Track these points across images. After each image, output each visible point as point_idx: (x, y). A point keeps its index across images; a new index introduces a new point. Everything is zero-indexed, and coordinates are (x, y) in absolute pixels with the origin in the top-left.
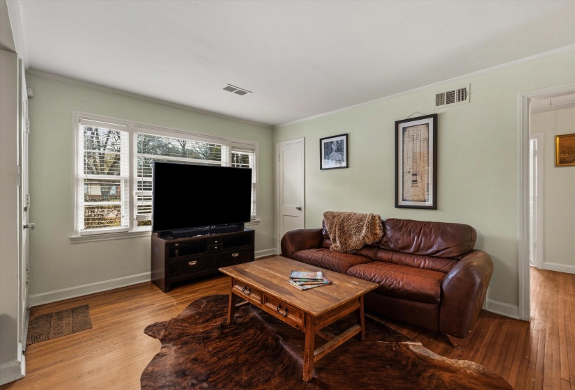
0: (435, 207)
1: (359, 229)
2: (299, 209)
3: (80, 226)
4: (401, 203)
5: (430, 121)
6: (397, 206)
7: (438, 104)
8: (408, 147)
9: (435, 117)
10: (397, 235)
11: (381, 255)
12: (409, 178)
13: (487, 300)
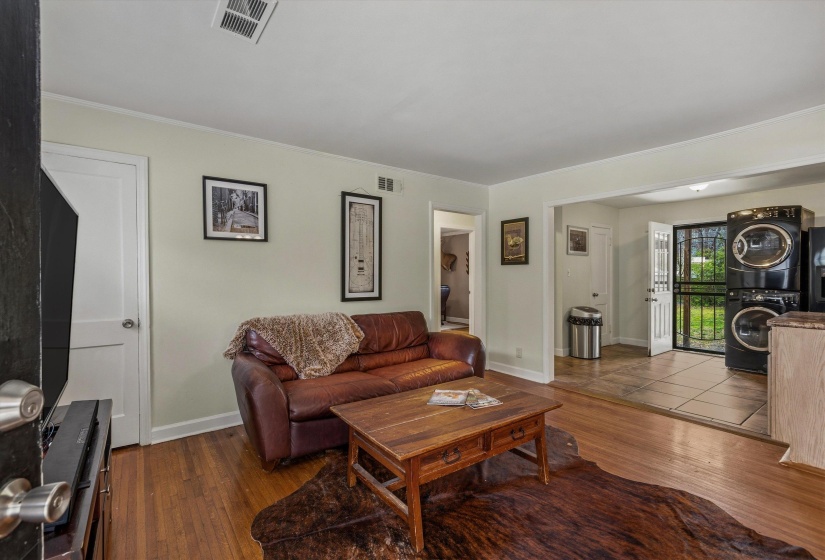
0: (380, 297)
4: (348, 295)
5: (376, 204)
6: (344, 299)
7: (380, 188)
8: (353, 227)
9: (380, 201)
12: (356, 264)
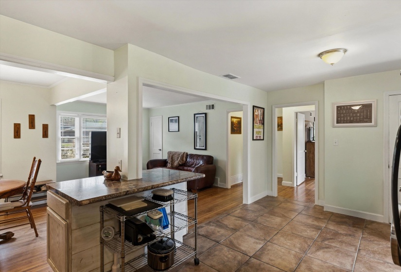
0: (206, 149)
1: (178, 158)
2: (160, 150)
3: (60, 159)
4: (196, 147)
5: (204, 115)
6: (195, 149)
7: (207, 109)
9: (206, 114)
10: (190, 160)
11: (185, 168)
12: (199, 137)
13: (219, 183)
